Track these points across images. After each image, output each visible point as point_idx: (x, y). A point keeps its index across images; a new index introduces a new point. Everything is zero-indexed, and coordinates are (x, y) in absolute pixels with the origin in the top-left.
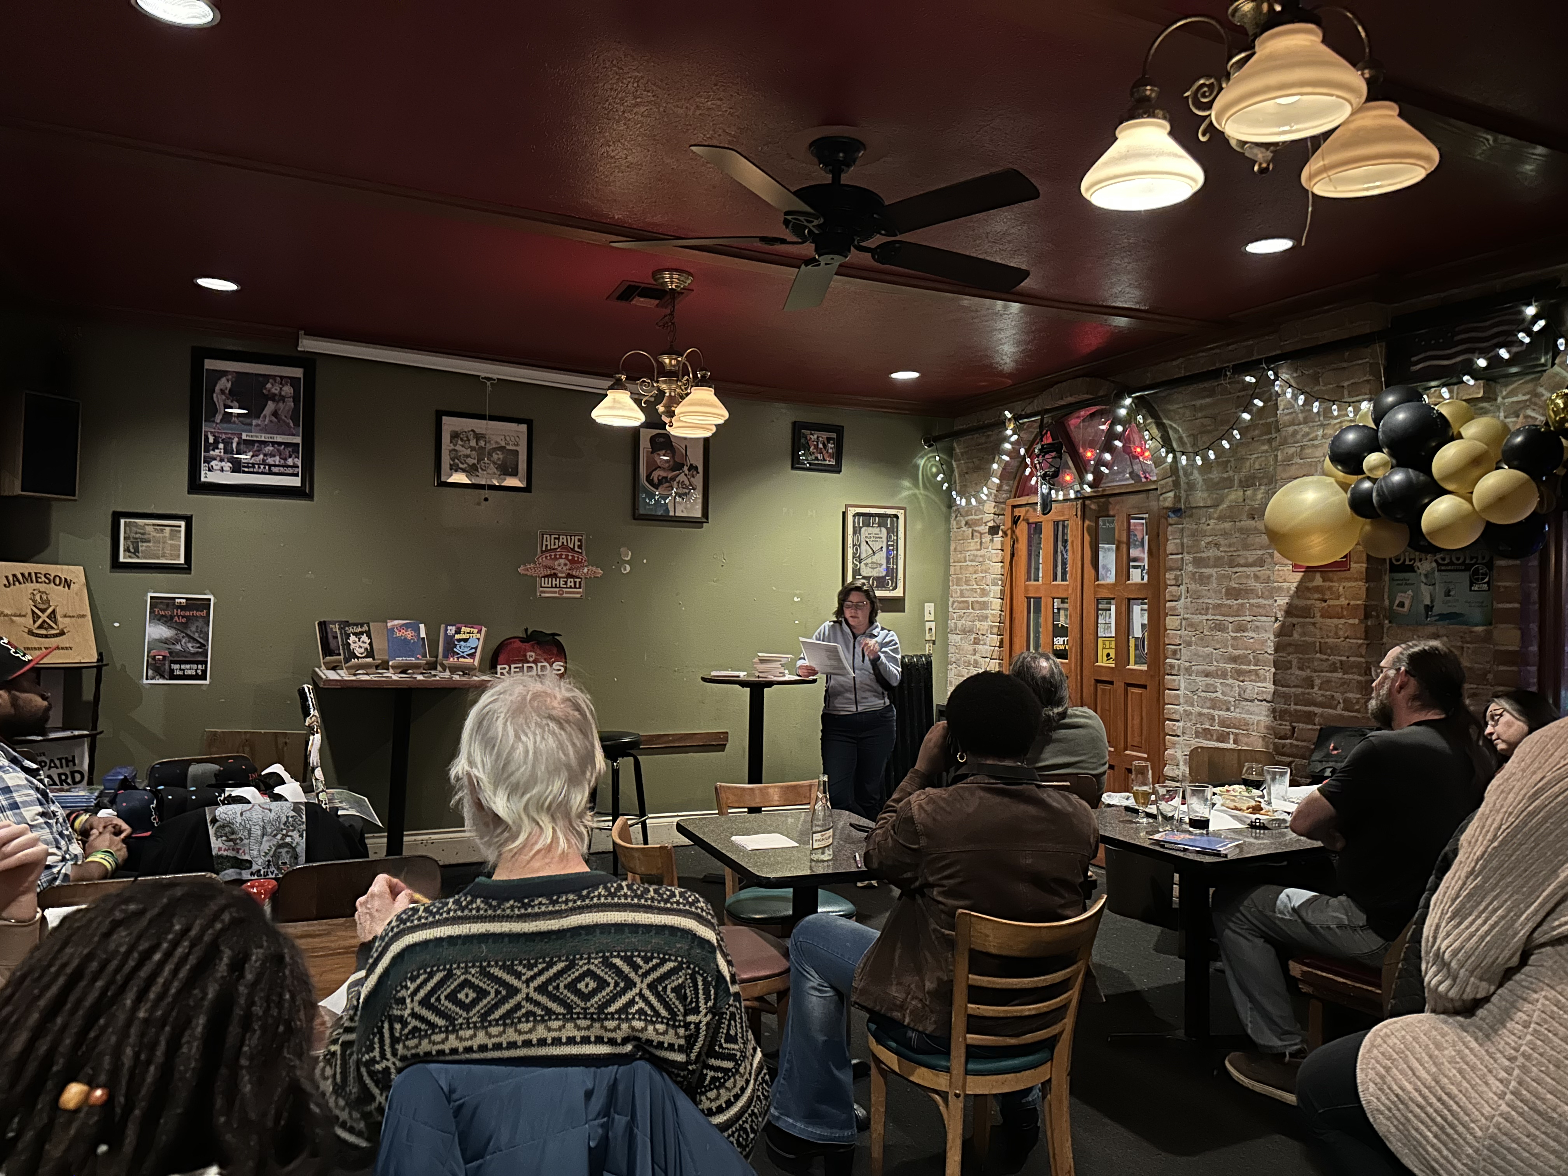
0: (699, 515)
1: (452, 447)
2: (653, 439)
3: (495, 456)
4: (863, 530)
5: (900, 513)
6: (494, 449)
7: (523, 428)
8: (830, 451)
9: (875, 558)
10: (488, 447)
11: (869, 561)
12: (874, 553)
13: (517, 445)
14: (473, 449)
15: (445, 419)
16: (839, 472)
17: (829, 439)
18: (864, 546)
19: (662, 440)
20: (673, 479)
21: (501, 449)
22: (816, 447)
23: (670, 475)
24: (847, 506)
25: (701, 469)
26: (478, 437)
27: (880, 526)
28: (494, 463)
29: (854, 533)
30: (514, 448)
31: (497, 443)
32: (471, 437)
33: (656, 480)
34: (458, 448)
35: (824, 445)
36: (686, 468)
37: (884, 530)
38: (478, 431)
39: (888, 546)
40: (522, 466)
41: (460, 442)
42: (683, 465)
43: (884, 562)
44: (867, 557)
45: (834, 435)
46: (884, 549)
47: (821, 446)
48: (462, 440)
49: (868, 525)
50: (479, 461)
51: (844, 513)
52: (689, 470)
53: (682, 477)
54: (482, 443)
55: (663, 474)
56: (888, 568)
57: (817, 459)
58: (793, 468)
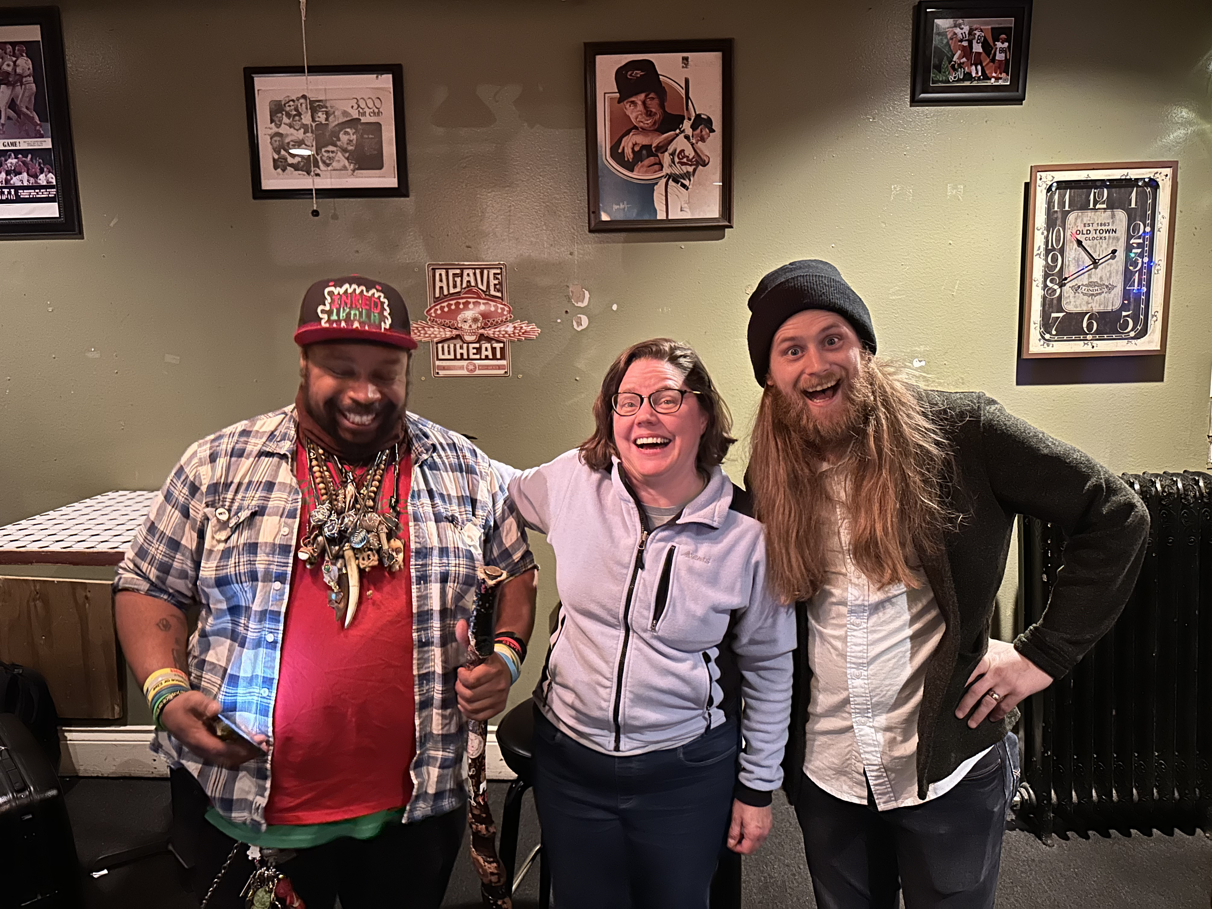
0: (716, 214)
1: (275, 130)
2: (621, 74)
3: (344, 138)
4: (1072, 217)
5: (1164, 177)
6: (343, 125)
7: (386, 81)
8: (1000, 57)
9: (1097, 275)
10: (333, 122)
11: (1084, 280)
12: (1095, 263)
13: (379, 113)
14: (306, 129)
15: (261, 82)
16: (1019, 101)
17: (996, 33)
18: (1072, 252)
19: (639, 73)
20: (663, 148)
21: (353, 122)
22: (967, 52)
23: (657, 140)
24: (1035, 170)
25: (717, 125)
26: (315, 107)
27: (1111, 206)
28: (344, 150)
29: (1051, 223)
30: (373, 119)
31: (345, 113)
32: (302, 109)
33: (628, 152)
34: (284, 129)
35: (985, 45)
36: (687, 125)
37: (1121, 215)
38: (312, 96)
39: (1129, 248)
40: (389, 150)
41: (285, 120)
42: (681, 119)
43: (1118, 281)
44: (1079, 273)
45: (1009, 22)
46: (1121, 254)
47: (977, 48)
48: (288, 115)
49: (1085, 207)
50: (318, 151)
51: (1027, 185)
52: (694, 127)
53: (680, 143)
54: (321, 117)
55: (641, 140)
56: (1126, 294)
57: (968, 76)
58: (914, 102)
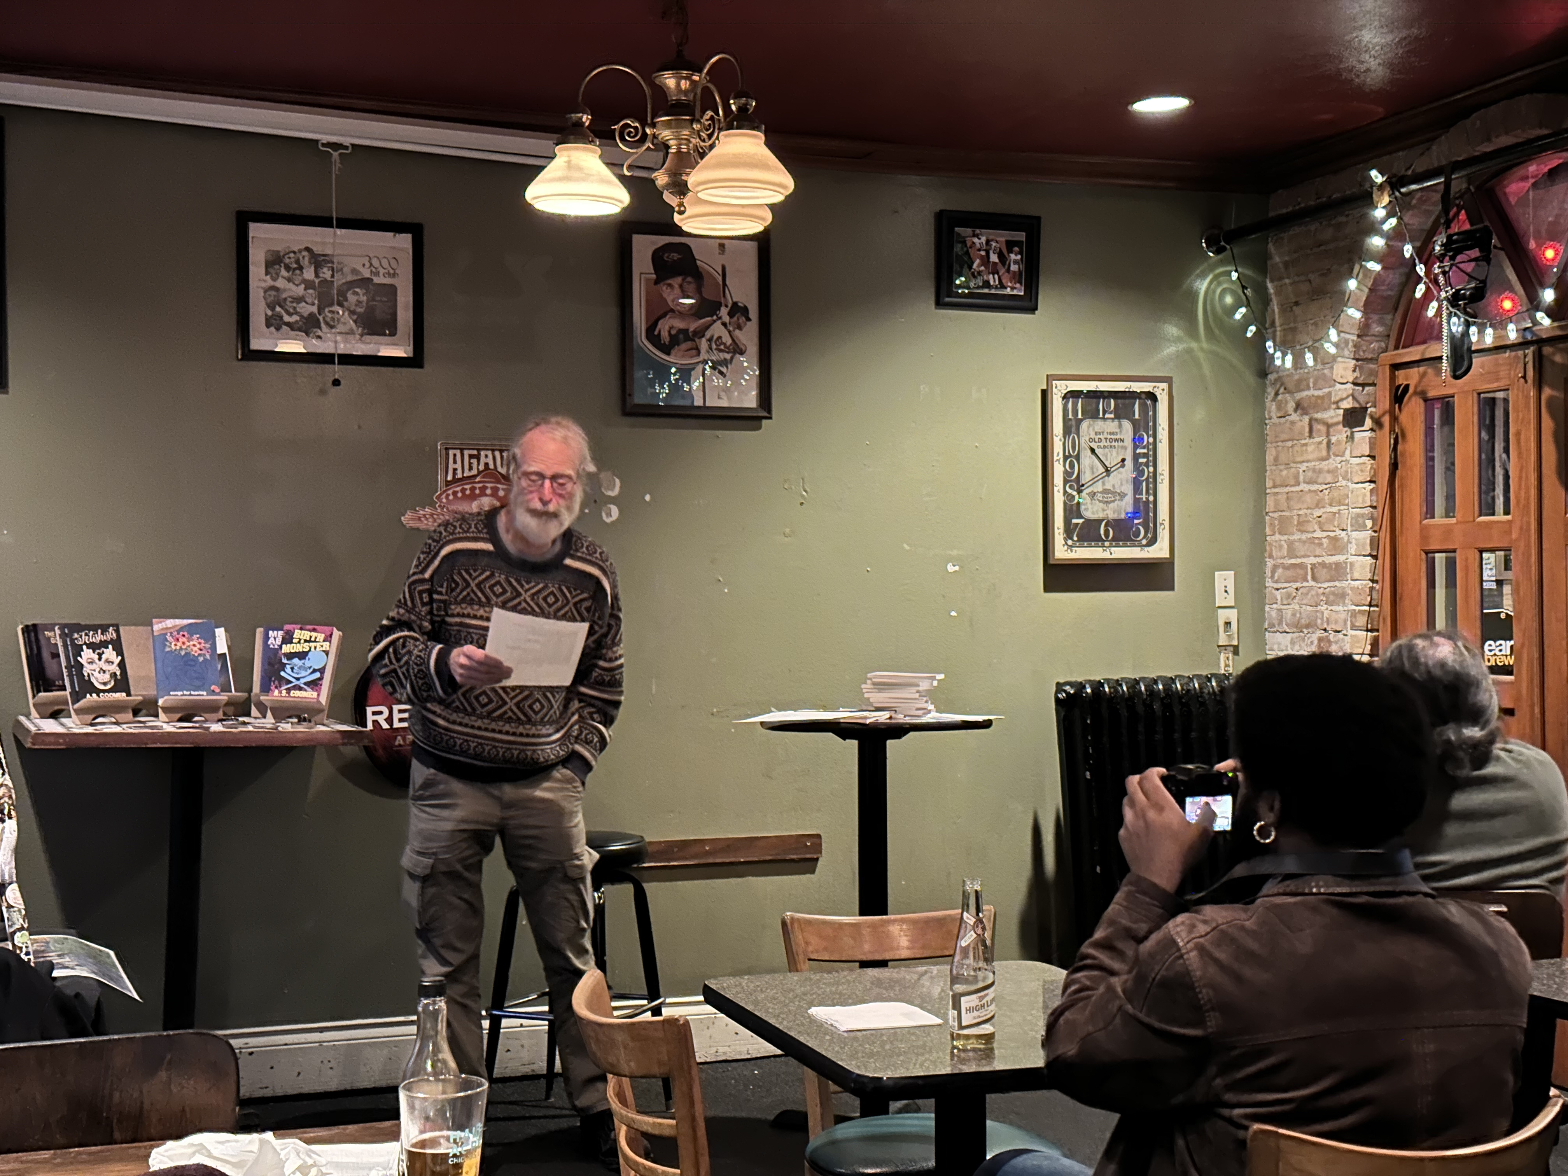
0: (753, 405)
1: (270, 283)
2: (657, 256)
3: (352, 298)
4: (1085, 425)
5: (1161, 390)
6: (351, 285)
7: (405, 241)
8: (1014, 268)
9: (1112, 481)
10: (339, 280)
11: (1098, 487)
12: (1107, 471)
13: (394, 275)
14: (309, 285)
15: (256, 230)
16: (1033, 309)
17: (1010, 245)
18: (1087, 459)
19: (676, 256)
20: (700, 333)
21: (365, 282)
22: (986, 260)
23: (693, 326)
24: (1050, 378)
25: (754, 313)
26: (319, 261)
27: (1118, 417)
28: (352, 313)
29: (1067, 431)
30: (387, 281)
31: (354, 271)
32: (305, 262)
33: (665, 335)
34: (280, 283)
35: (1001, 256)
36: (724, 312)
37: (1127, 425)
38: (318, 250)
39: (1136, 457)
40: (405, 316)
41: (284, 273)
42: (717, 306)
43: (1129, 489)
44: (1094, 481)
45: (1021, 236)
46: (1129, 463)
47: (994, 258)
48: (288, 268)
49: (1094, 415)
50: (320, 310)
51: (1044, 393)
52: (731, 314)
53: (717, 330)
54: (326, 273)
55: (679, 324)
56: (1136, 501)
57: (987, 284)
58: (939, 304)
